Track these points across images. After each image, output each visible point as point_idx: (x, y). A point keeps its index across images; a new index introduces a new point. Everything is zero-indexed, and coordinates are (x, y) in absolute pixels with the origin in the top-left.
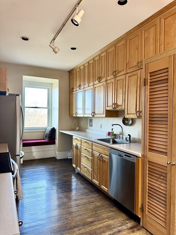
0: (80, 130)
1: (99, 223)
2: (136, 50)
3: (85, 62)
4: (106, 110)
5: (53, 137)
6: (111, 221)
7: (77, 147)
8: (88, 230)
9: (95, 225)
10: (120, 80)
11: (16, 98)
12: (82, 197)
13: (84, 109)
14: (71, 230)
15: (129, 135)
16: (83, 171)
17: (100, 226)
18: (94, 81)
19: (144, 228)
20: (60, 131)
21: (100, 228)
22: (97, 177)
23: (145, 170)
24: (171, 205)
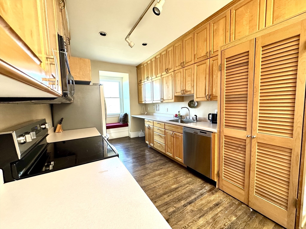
0: (148, 114)
1: (182, 189)
2: (204, 41)
3: (153, 57)
4: (175, 96)
5: (126, 121)
6: (191, 186)
7: (149, 128)
8: (176, 196)
9: (180, 190)
10: (188, 69)
11: (100, 87)
12: (161, 167)
13: (153, 97)
14: (162, 198)
15: (195, 115)
16: (156, 146)
17: (184, 191)
18: (161, 72)
19: (220, 190)
20: (132, 116)
21: (185, 193)
22: (171, 150)
23: (221, 143)
24: (251, 172)
